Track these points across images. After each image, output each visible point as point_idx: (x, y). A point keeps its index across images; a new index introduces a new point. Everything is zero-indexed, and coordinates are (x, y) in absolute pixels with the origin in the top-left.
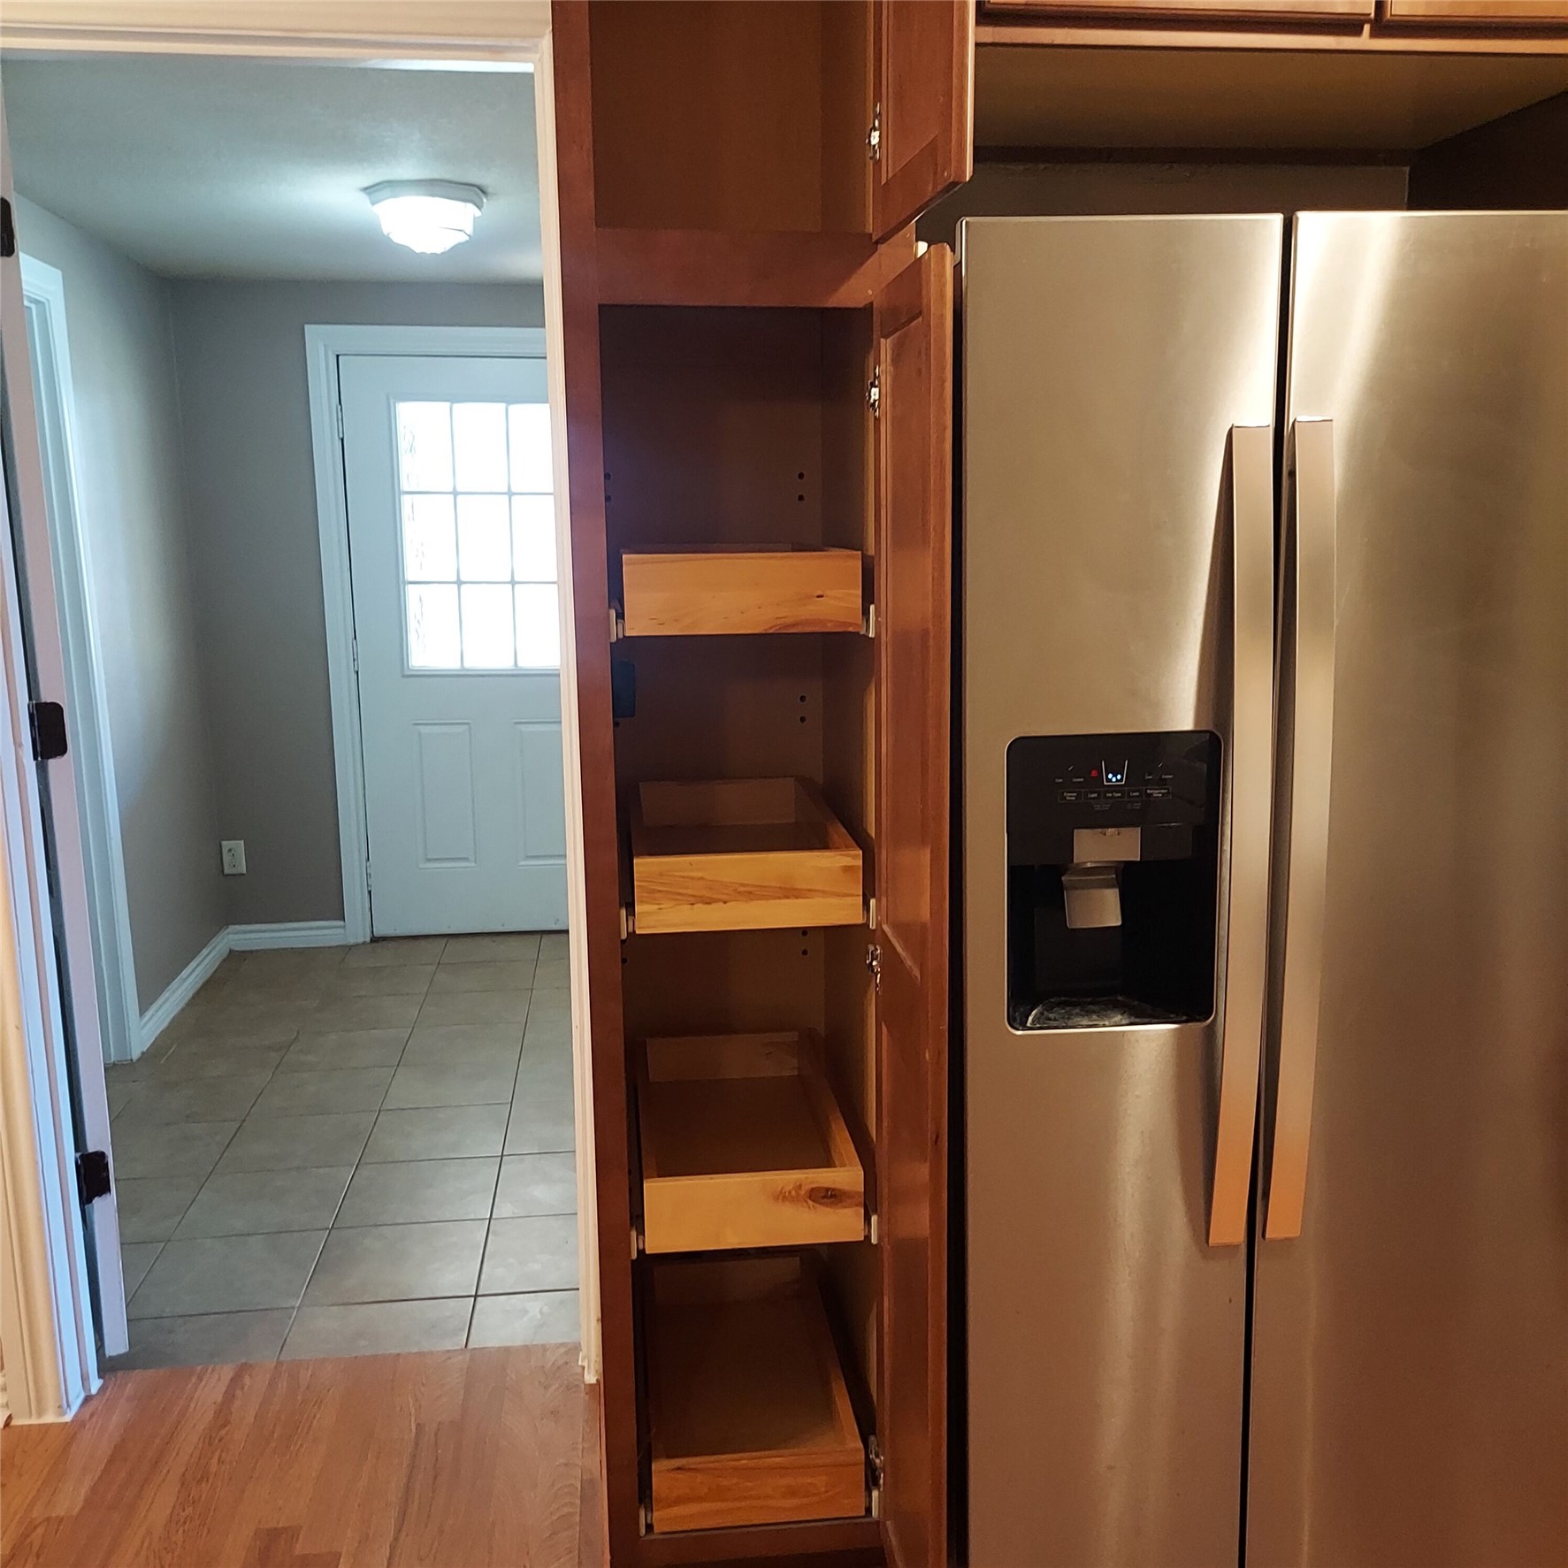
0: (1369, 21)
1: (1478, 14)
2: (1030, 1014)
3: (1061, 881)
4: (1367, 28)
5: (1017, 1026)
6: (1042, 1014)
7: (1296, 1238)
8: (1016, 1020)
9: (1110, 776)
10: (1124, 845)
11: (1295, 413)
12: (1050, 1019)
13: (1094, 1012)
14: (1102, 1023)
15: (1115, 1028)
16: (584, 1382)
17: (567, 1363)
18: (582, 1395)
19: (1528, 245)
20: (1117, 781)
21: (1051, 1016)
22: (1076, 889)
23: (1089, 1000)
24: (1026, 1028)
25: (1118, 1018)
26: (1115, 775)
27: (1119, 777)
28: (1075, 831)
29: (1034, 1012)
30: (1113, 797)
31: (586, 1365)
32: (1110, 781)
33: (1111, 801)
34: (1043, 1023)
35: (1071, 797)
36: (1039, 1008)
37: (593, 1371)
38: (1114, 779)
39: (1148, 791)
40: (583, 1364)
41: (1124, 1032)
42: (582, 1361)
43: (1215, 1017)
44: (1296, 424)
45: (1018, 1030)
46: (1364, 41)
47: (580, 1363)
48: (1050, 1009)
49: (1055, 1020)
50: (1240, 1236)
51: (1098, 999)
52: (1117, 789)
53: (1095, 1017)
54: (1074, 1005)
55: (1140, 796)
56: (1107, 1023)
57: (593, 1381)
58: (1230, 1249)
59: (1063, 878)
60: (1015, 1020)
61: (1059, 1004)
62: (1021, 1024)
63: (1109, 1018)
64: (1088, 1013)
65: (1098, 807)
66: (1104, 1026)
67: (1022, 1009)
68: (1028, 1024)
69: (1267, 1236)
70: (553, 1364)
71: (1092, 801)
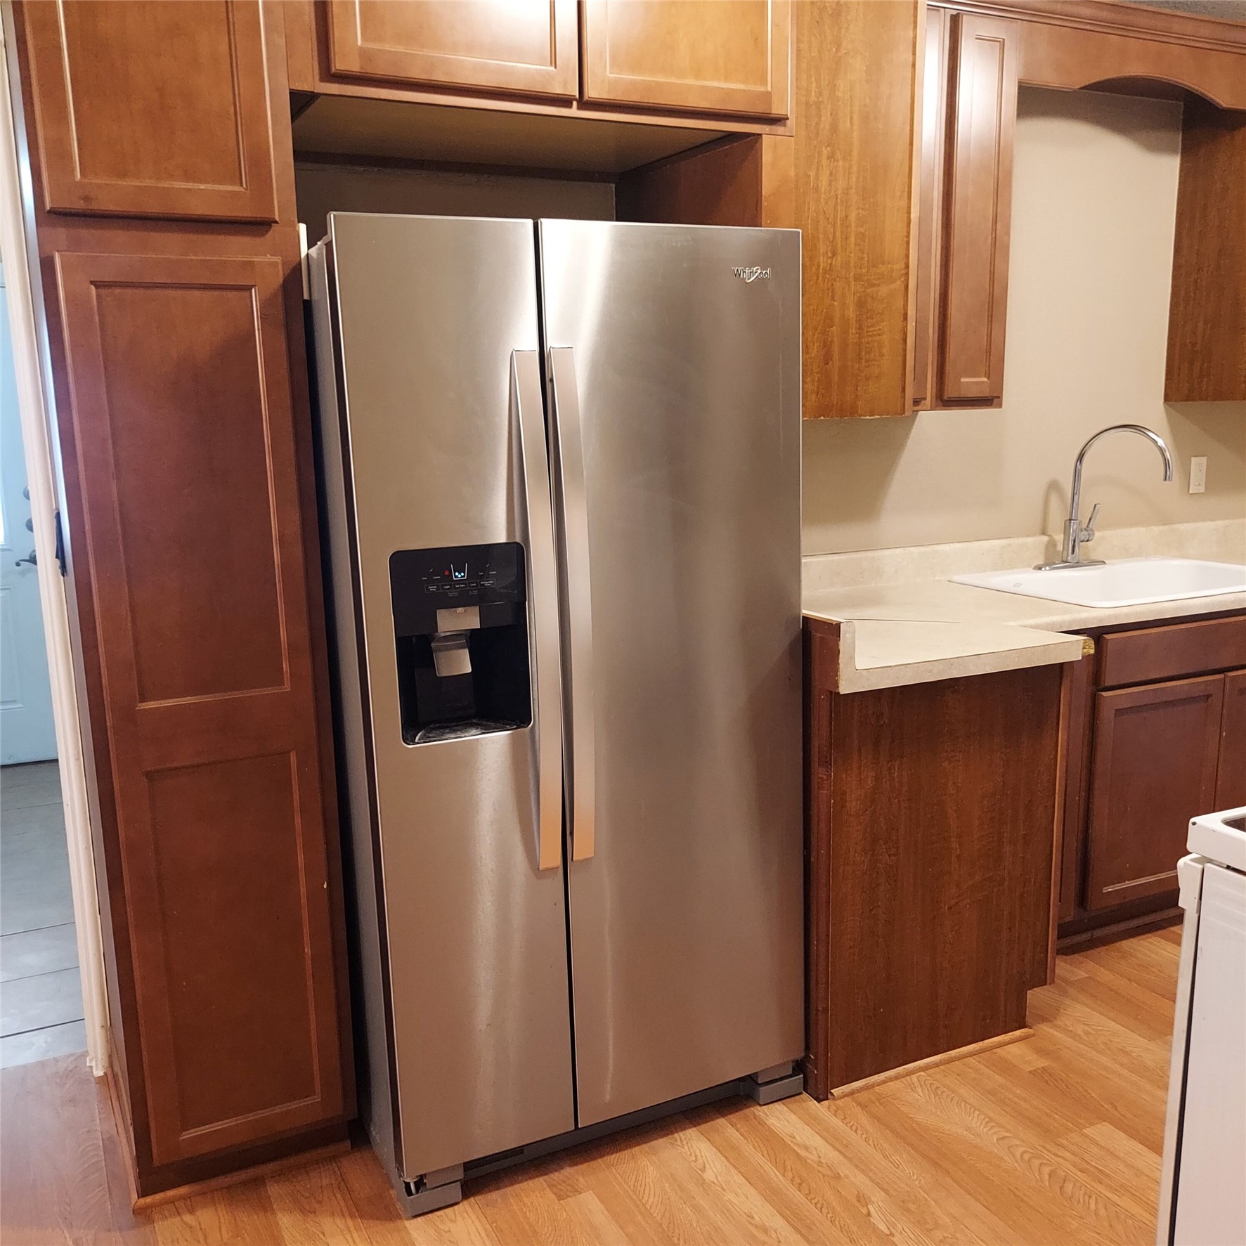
0: (576, 100)
1: (638, 101)
2: (417, 735)
3: (431, 647)
4: (575, 103)
5: (408, 742)
6: (425, 735)
7: (591, 858)
8: (408, 737)
9: (457, 574)
10: (470, 619)
11: (550, 342)
12: (430, 737)
13: (459, 730)
14: (463, 735)
15: (472, 736)
16: (93, 1076)
17: (76, 1067)
18: (94, 1087)
19: (674, 244)
20: (462, 577)
21: (430, 735)
22: (440, 651)
23: (455, 724)
24: (414, 743)
25: (474, 732)
26: (460, 573)
27: (462, 574)
28: (438, 611)
29: (419, 734)
30: (460, 587)
31: (93, 1064)
32: (456, 577)
33: (460, 589)
34: (425, 739)
35: (433, 588)
36: (422, 732)
37: (100, 1066)
38: (460, 576)
39: (482, 583)
40: (91, 1065)
41: (478, 739)
42: (90, 1062)
43: (534, 724)
44: (551, 349)
45: (409, 744)
46: (574, 112)
47: (88, 1064)
48: (430, 732)
49: (434, 737)
50: (558, 861)
51: (460, 723)
52: (462, 582)
53: (459, 733)
54: (446, 727)
55: (477, 586)
56: (467, 735)
57: (101, 1073)
58: (552, 870)
59: (432, 645)
60: (407, 739)
61: (436, 729)
62: (412, 741)
63: (468, 732)
64: (454, 731)
65: (451, 595)
66: (465, 736)
67: (411, 733)
68: (416, 741)
69: (574, 859)
70: (66, 1070)
71: (447, 591)
